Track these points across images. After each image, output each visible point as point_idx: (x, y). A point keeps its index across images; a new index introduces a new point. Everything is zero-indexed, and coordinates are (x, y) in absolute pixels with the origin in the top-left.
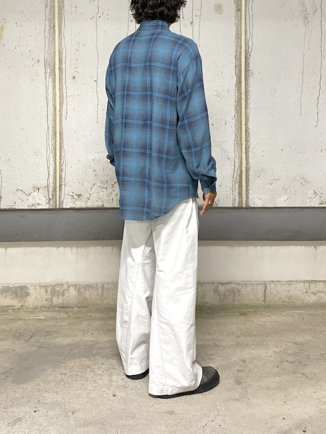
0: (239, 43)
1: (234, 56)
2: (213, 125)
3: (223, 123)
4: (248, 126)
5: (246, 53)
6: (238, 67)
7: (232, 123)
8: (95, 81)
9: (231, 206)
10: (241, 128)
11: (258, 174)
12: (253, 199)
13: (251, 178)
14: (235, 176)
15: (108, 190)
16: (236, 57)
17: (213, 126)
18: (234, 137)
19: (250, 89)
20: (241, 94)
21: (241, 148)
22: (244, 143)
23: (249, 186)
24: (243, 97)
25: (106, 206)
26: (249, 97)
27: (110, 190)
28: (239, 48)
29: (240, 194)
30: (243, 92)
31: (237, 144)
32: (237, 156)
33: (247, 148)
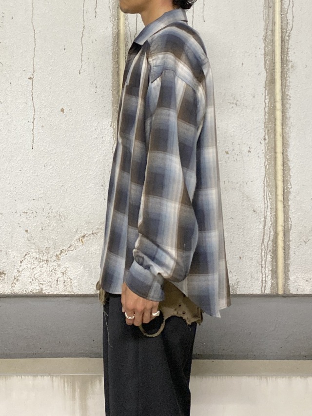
0: (271, 16)
1: (261, 37)
2: (227, 153)
3: (245, 149)
4: (287, 155)
5: (282, 32)
6: (269, 55)
7: (260, 149)
8: (30, 78)
9: (260, 293)
10: (275, 158)
11: (304, 238)
12: (296, 282)
13: (292, 245)
14: (266, 241)
15: (50, 264)
16: (265, 39)
17: (228, 156)
18: (264, 174)
19: (291, 92)
20: (275, 102)
21: (276, 192)
22: (280, 184)
23: (289, 259)
24: (279, 106)
25: (47, 291)
26: (288, 106)
27: (52, 265)
28: (271, 24)
29: (274, 272)
30: (278, 97)
31: (268, 186)
32: (269, 206)
33: (286, 194)
